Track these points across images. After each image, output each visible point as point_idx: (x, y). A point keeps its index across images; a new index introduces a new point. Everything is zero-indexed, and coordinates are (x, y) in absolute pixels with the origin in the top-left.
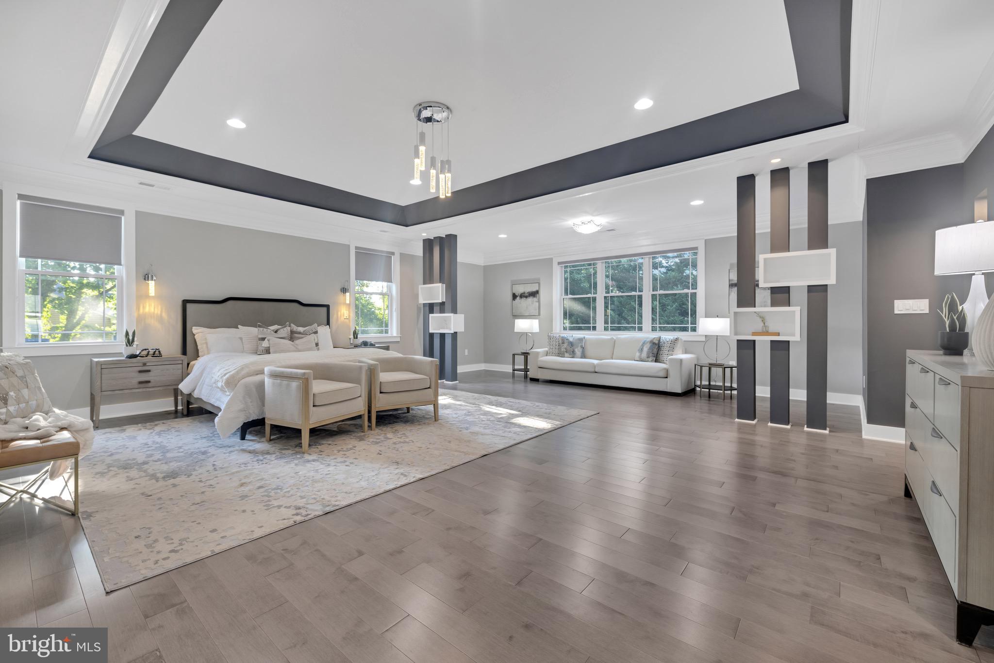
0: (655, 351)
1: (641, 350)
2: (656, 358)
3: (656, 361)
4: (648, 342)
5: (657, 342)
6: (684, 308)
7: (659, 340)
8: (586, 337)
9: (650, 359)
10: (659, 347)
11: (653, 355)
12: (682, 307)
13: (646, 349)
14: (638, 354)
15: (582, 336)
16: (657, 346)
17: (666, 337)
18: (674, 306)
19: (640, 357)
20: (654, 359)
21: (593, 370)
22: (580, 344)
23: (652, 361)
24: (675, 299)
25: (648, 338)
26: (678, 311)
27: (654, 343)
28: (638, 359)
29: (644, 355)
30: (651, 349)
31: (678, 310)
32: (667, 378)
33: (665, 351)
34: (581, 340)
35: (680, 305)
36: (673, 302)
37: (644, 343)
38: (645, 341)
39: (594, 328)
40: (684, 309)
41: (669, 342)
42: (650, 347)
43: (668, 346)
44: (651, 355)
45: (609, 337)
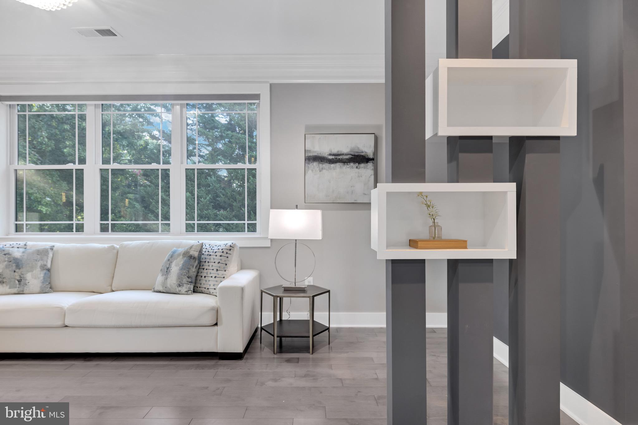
0: (193, 270)
1: (167, 271)
2: (195, 283)
3: (195, 291)
4: (179, 255)
5: (196, 254)
6: (218, 200)
7: (201, 251)
8: (57, 245)
9: (184, 289)
10: (200, 262)
11: (190, 280)
12: (216, 200)
13: (175, 269)
14: (160, 278)
15: (48, 244)
16: (197, 262)
17: (212, 242)
18: (208, 198)
19: (164, 284)
20: (192, 287)
21: (60, 323)
22: (39, 264)
23: (187, 293)
24: (209, 190)
25: (179, 246)
26: (212, 204)
27: (191, 257)
28: (161, 289)
29: (173, 280)
30: (185, 267)
31: (212, 202)
32: (216, 324)
33: (210, 270)
34: (42, 253)
35: (213, 197)
36: (207, 194)
37: (172, 257)
38: (174, 252)
39: (80, 228)
40: (218, 202)
41: (218, 254)
42: (183, 265)
43: (217, 261)
44: (185, 280)
45: (106, 246)
